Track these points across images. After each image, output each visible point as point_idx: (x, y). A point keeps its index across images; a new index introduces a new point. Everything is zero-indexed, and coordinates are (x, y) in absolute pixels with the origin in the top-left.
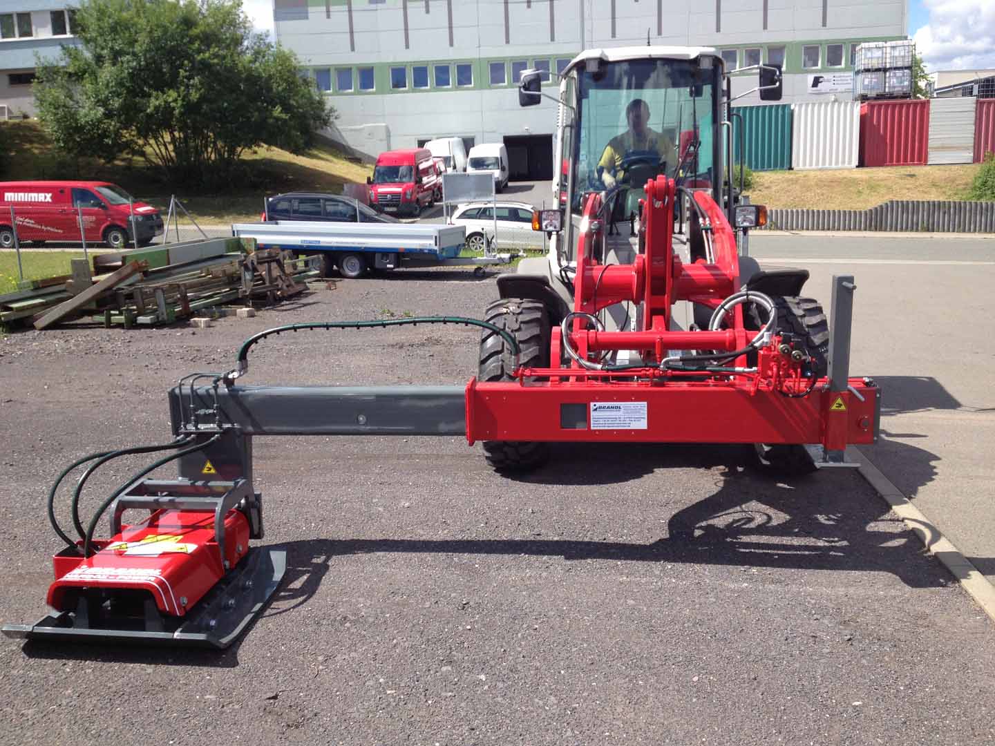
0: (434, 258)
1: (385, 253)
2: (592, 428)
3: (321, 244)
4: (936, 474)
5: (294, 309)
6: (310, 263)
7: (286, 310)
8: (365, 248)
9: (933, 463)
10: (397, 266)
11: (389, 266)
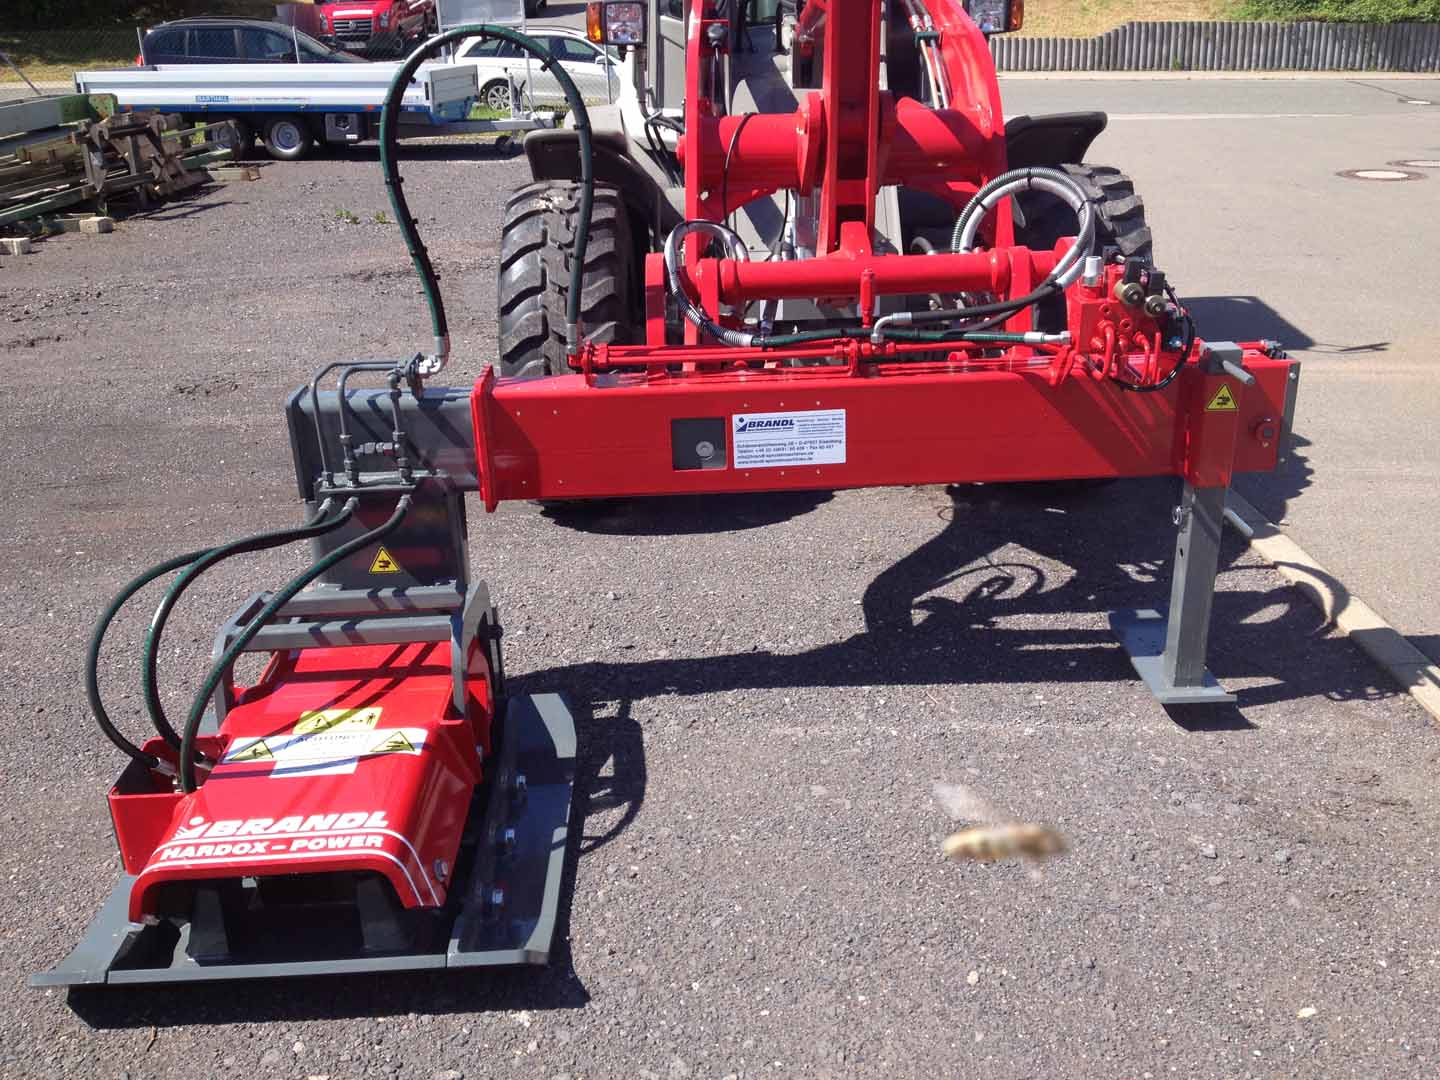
0: (426, 121)
1: (341, 113)
2: (737, 466)
3: (231, 102)
4: (1311, 472)
5: (184, 215)
6: (215, 135)
7: (167, 218)
8: (307, 106)
9: (1300, 452)
10: (364, 136)
11: (349, 137)
